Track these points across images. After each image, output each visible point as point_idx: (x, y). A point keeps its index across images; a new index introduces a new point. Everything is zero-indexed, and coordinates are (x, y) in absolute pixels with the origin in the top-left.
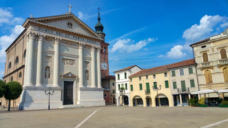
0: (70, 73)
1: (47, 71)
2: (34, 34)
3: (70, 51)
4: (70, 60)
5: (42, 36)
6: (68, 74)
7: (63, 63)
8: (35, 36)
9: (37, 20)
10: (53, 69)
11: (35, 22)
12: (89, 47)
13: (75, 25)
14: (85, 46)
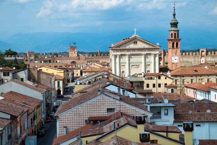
0: (136, 74)
1: (123, 73)
2: (114, 55)
3: (134, 59)
4: (137, 65)
5: (119, 55)
6: (135, 74)
7: (132, 68)
8: (115, 56)
9: (115, 47)
10: (126, 72)
11: (114, 49)
12: (150, 54)
13: (138, 42)
14: (147, 54)
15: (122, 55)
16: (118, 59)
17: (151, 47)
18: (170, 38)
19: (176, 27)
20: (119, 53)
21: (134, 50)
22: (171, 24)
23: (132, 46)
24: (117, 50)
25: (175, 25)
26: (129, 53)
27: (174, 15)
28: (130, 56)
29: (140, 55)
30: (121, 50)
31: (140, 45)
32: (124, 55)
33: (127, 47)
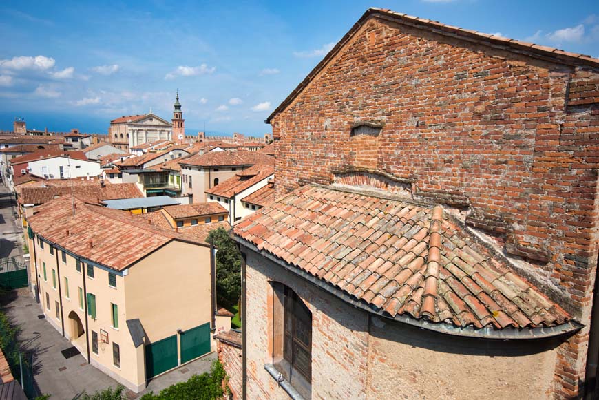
3: (150, 135)
5: (136, 130)
8: (133, 130)
12: (164, 131)
13: (154, 120)
14: (162, 131)
15: (139, 130)
16: (135, 134)
17: (165, 125)
18: (175, 118)
19: (180, 109)
20: (137, 128)
21: (150, 126)
22: (175, 106)
23: (148, 122)
24: (135, 126)
25: (178, 107)
26: (146, 129)
27: (178, 99)
28: (147, 131)
29: (156, 131)
30: (138, 126)
31: (155, 122)
32: (142, 130)
33: (144, 123)
